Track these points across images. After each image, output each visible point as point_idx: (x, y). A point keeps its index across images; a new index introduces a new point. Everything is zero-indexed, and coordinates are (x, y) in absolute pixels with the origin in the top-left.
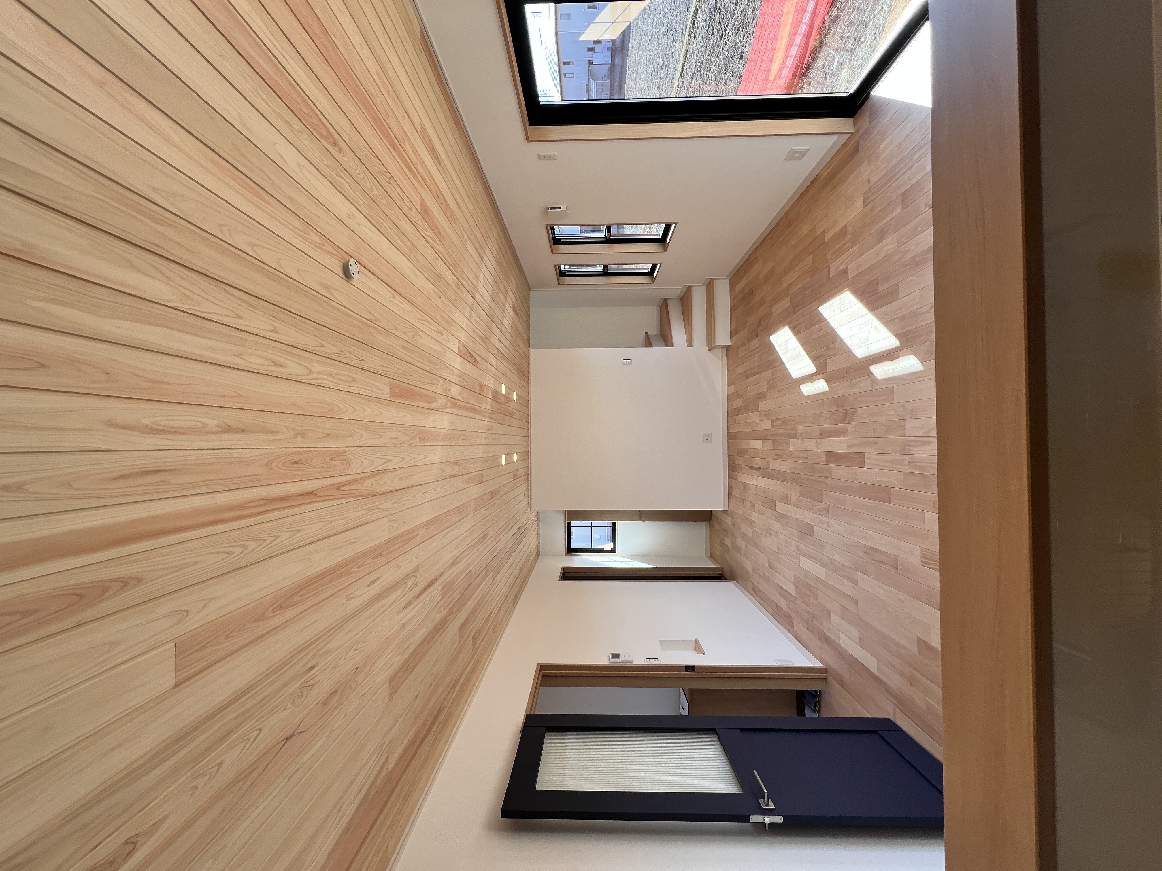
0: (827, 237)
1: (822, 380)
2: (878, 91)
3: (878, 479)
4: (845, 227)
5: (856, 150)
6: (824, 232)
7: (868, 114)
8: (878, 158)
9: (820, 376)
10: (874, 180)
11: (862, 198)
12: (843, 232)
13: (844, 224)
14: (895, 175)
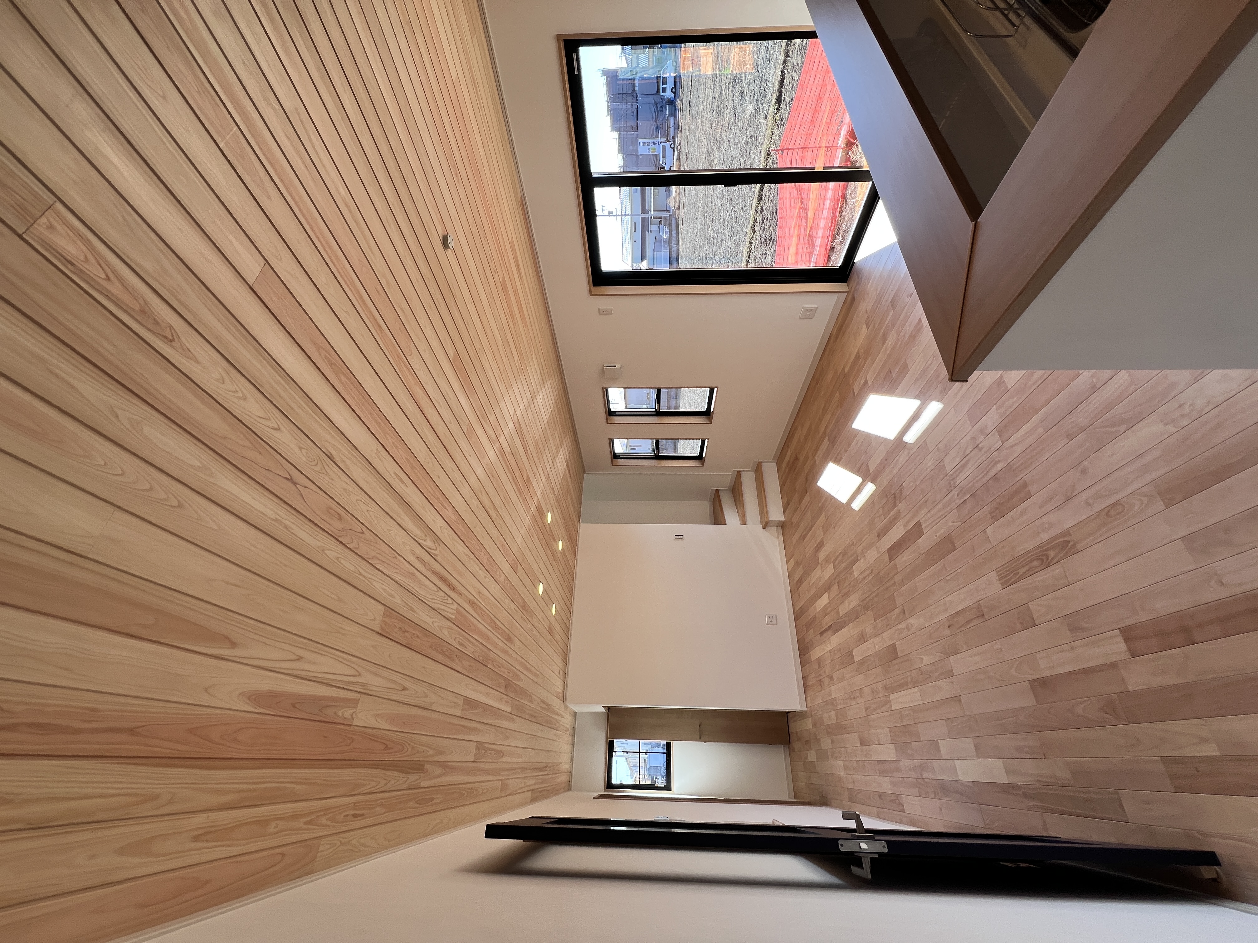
0: (846, 370)
1: (869, 483)
2: (859, 257)
3: (938, 535)
4: (858, 353)
5: (853, 299)
6: (844, 368)
7: (855, 274)
8: (868, 294)
9: (867, 481)
10: (869, 308)
11: (865, 326)
12: (858, 357)
13: (857, 350)
14: (882, 296)
